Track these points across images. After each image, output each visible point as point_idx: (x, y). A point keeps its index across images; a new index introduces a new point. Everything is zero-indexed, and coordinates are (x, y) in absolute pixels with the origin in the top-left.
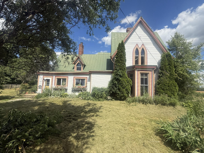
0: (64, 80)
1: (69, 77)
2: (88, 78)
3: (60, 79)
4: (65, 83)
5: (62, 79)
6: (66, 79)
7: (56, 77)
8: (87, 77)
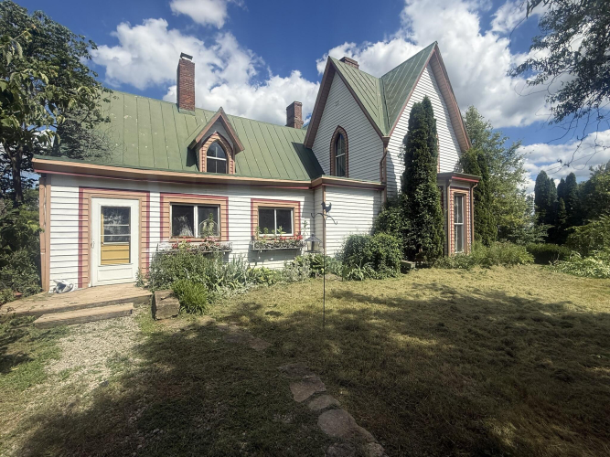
0: (209, 212)
1: (230, 199)
2: (302, 203)
3: (188, 209)
4: (212, 225)
5: (196, 209)
6: (215, 208)
7: (166, 200)
8: (299, 202)
